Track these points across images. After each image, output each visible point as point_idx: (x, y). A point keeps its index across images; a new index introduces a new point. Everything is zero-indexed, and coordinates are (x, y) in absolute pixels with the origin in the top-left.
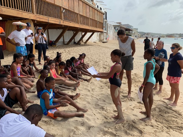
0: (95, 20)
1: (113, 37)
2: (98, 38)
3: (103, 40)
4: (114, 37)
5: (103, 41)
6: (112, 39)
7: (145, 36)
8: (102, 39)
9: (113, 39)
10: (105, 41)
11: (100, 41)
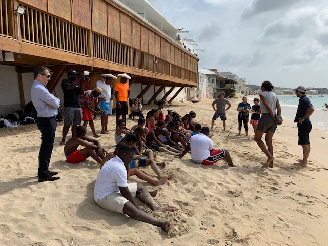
0: (187, 70)
1: (206, 94)
2: (186, 94)
3: (194, 98)
4: (208, 93)
5: (193, 100)
6: (205, 96)
7: (258, 92)
8: (192, 95)
9: (207, 96)
10: (196, 99)
11: (187, 100)
